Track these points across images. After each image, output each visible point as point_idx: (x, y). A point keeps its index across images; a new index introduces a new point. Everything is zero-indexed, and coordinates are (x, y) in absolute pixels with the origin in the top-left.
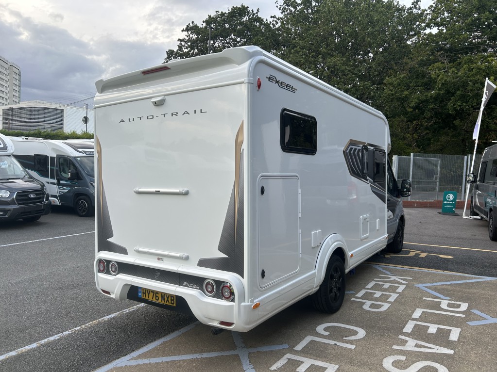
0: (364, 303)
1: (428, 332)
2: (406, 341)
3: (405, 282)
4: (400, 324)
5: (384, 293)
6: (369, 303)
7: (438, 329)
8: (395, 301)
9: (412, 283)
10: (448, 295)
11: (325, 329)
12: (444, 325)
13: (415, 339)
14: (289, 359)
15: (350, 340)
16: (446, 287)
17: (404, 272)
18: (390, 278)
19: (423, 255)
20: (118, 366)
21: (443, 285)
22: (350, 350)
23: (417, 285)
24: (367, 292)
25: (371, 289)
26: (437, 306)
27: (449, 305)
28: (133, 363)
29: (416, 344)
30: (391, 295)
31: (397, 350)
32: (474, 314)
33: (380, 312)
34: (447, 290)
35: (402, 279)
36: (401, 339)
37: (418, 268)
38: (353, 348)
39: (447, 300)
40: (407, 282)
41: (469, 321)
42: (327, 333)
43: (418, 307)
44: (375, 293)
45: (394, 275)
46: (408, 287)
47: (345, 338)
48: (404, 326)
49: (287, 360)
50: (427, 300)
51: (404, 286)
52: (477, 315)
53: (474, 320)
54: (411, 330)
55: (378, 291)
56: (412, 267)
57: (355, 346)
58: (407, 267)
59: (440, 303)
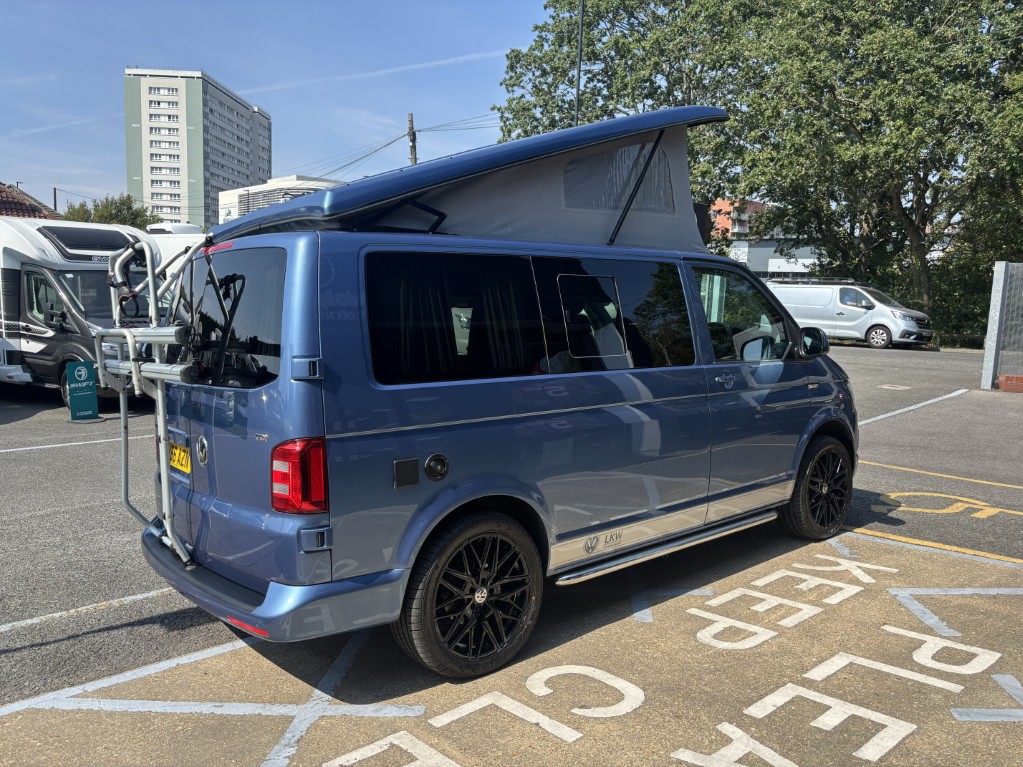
0: (710, 622)
1: (813, 724)
2: (729, 741)
3: (867, 579)
4: (753, 690)
5: (786, 602)
6: (723, 623)
7: (853, 717)
8: (796, 626)
9: (888, 582)
10: (962, 627)
11: (549, 683)
12: (876, 709)
13: (756, 739)
14: (392, 745)
15: (585, 717)
16: (974, 602)
17: (891, 552)
18: (838, 564)
19: (987, 512)
20: (40, 706)
21: (972, 596)
22: (559, 743)
23: (893, 592)
24: (742, 598)
25: (764, 589)
26: (903, 655)
27: (941, 655)
28: (72, 705)
29: (750, 753)
30: (800, 610)
31: (680, 762)
32: (998, 688)
33: (729, 652)
34: (974, 611)
35: (868, 572)
36: (719, 733)
37: (941, 545)
38: (570, 740)
39: (945, 638)
40: (874, 578)
41: (962, 705)
42: (546, 691)
43: (847, 650)
44: (763, 600)
45: (855, 559)
46: (868, 592)
47: (576, 711)
48: (761, 697)
49: (386, 748)
50: (889, 634)
51: (858, 589)
52: (1003, 690)
53: (982, 703)
54: (772, 709)
55: (777, 595)
56: (926, 543)
57: (580, 735)
58: (911, 540)
59: (920, 643)
